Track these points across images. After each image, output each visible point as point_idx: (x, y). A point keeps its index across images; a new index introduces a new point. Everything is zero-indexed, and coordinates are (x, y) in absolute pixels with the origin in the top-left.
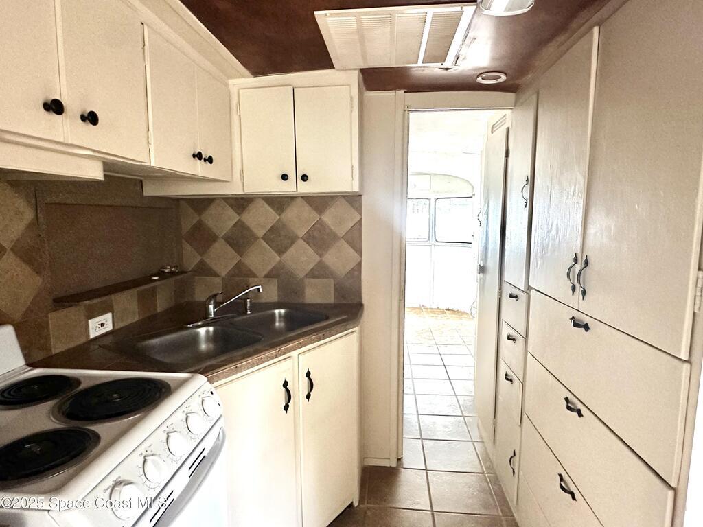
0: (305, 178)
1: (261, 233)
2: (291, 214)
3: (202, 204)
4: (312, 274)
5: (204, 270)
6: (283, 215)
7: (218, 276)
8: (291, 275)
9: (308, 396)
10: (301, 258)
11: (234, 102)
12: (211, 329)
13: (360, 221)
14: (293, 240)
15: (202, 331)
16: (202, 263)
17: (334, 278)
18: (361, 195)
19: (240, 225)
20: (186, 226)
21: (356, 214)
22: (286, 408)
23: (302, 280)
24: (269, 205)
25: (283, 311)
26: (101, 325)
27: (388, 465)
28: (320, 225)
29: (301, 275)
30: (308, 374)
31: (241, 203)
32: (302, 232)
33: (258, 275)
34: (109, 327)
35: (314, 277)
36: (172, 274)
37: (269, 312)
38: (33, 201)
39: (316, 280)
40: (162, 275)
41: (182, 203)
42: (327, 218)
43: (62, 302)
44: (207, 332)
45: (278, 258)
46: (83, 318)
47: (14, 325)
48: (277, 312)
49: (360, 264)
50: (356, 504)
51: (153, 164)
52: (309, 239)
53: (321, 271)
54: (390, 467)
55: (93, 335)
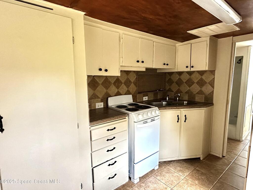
0: (192, 67)
1: (185, 81)
2: (193, 76)
3: (171, 74)
4: (198, 93)
5: (170, 90)
6: (191, 77)
7: (173, 92)
8: (192, 93)
9: (185, 121)
10: (195, 88)
11: (177, 49)
12: (166, 103)
13: (214, 78)
14: (193, 83)
15: (164, 103)
16: (170, 88)
17: (205, 95)
18: (215, 70)
19: (180, 79)
20: (167, 79)
21: (213, 76)
22: (178, 122)
23: (195, 95)
24: (187, 74)
25: (186, 102)
26: (145, 99)
27: (219, 156)
28: (202, 79)
29: (195, 93)
30: (185, 116)
31: (180, 73)
32: (196, 81)
33: (183, 92)
34: (147, 99)
35: (198, 94)
36: (162, 90)
37: (183, 102)
38: (136, 74)
39: (199, 95)
40: (160, 90)
41: (167, 74)
42: (204, 77)
43: (139, 93)
44: (165, 103)
45: (189, 88)
46: (142, 97)
47: (132, 95)
48: (185, 102)
49: (213, 91)
50: (201, 159)
51: (154, 67)
52: (198, 83)
53: (201, 92)
54: (219, 157)
55: (144, 100)
